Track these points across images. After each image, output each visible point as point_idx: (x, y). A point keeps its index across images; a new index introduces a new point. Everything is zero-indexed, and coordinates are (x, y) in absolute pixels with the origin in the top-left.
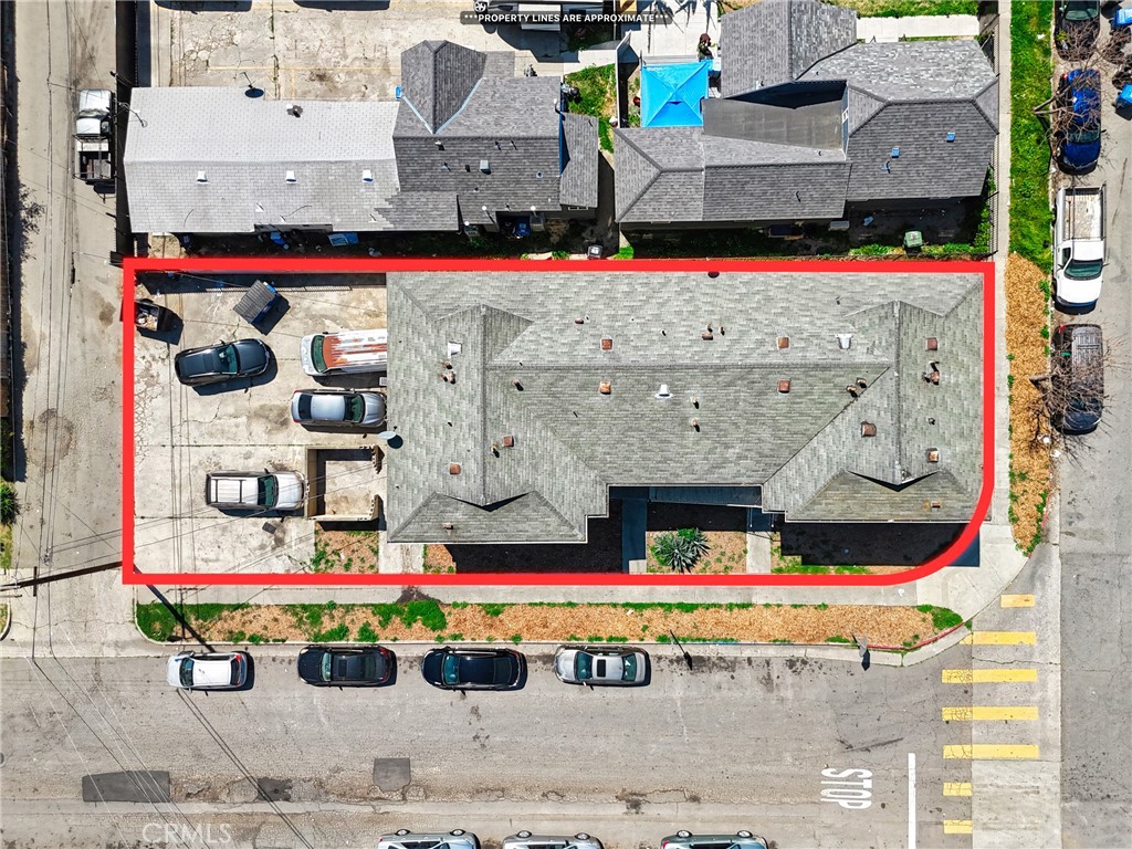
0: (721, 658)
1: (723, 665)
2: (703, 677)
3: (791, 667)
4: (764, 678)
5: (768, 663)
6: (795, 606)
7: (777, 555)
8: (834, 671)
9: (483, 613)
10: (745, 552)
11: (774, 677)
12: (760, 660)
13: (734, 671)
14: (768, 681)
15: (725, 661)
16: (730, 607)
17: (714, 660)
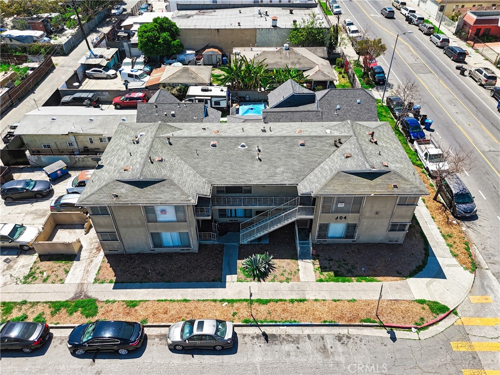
0: (288, 335)
1: (290, 339)
2: (277, 347)
3: (340, 340)
4: (321, 348)
5: (323, 338)
6: (335, 301)
7: (318, 272)
8: (372, 344)
9: (125, 306)
10: (298, 270)
11: (329, 347)
12: (316, 336)
13: (298, 344)
14: (324, 350)
15: (291, 337)
16: (292, 301)
17: (284, 336)
